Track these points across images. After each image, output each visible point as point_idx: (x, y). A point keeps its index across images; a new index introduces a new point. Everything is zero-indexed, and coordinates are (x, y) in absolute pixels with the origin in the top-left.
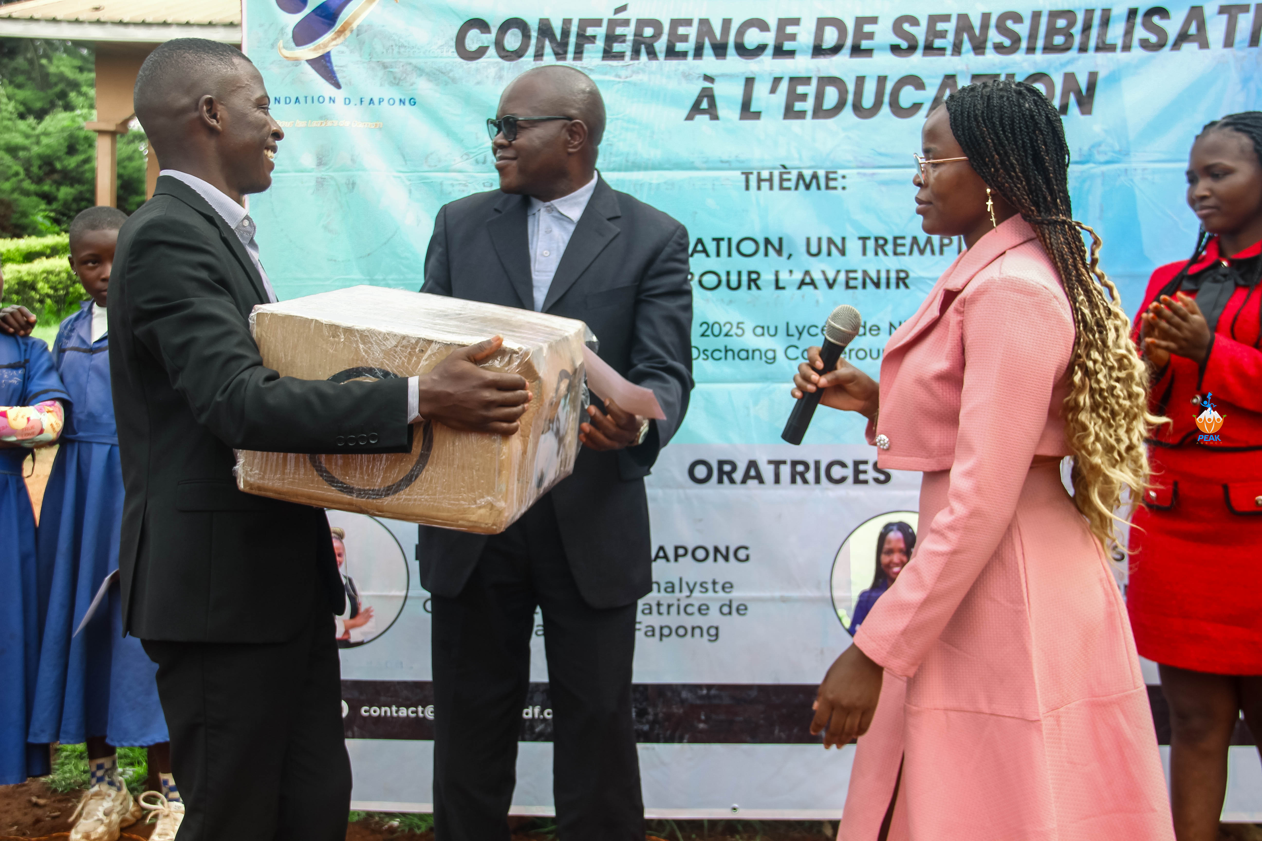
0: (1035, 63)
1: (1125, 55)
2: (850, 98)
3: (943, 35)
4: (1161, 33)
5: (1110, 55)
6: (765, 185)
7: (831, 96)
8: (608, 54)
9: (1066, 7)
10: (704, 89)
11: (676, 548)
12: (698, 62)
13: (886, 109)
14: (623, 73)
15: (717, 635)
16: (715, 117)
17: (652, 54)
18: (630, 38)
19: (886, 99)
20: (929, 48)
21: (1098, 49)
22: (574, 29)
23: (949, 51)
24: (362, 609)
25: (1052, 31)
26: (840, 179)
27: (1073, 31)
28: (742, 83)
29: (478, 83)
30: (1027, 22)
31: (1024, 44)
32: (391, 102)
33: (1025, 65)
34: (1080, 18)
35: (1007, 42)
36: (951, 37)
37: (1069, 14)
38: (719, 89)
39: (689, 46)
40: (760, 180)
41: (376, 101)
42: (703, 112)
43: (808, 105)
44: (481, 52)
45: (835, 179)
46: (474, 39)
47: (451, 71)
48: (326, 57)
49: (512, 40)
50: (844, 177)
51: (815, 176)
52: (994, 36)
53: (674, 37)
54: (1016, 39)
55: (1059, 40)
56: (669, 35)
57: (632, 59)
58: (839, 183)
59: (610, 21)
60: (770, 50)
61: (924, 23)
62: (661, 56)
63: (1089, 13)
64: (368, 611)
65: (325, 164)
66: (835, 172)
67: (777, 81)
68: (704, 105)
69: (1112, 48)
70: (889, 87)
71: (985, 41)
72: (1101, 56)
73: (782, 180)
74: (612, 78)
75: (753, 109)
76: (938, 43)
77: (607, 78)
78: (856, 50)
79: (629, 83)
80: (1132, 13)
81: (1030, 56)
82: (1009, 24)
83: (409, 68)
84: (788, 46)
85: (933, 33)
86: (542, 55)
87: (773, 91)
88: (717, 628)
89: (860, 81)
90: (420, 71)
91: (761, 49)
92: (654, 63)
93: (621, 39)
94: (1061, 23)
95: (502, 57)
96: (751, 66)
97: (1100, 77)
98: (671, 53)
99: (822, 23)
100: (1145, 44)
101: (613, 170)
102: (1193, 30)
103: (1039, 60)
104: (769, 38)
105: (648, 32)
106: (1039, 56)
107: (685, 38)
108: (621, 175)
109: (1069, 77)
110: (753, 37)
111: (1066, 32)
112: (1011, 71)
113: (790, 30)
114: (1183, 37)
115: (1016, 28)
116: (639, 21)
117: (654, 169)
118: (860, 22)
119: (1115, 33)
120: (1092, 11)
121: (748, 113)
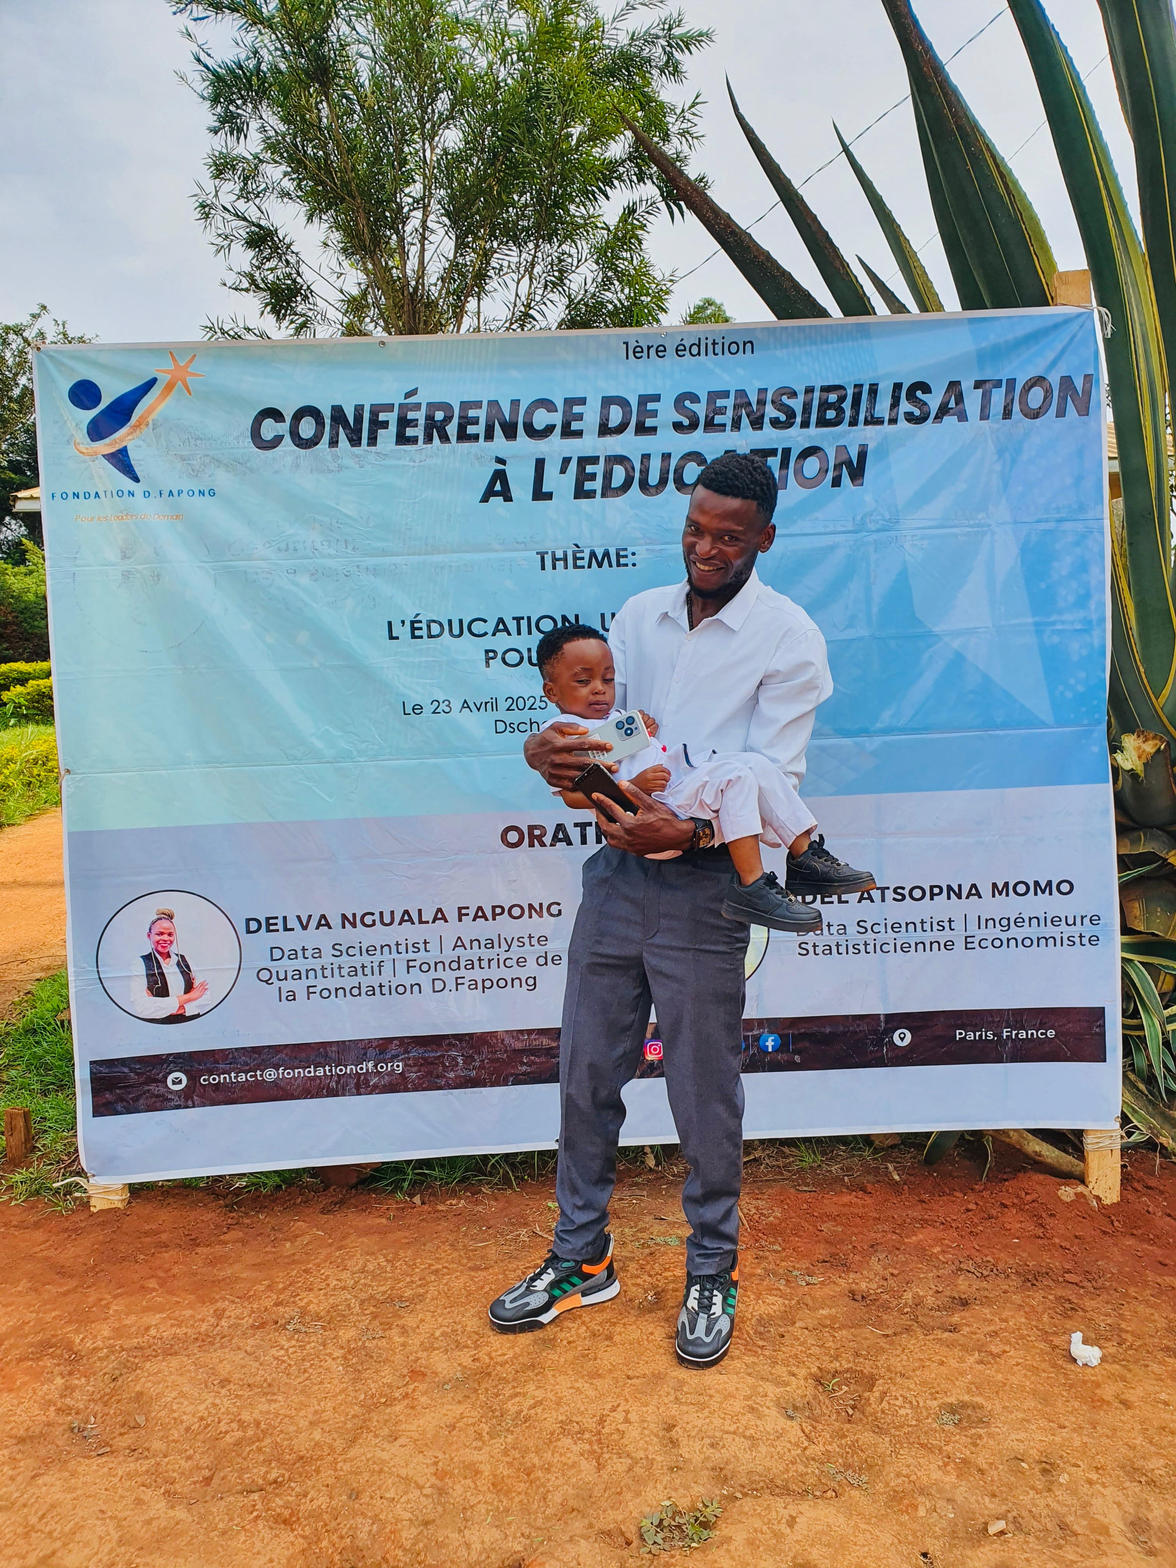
0: (809, 436)
1: (893, 427)
2: (637, 475)
3: (722, 411)
4: (923, 406)
5: (878, 428)
6: (560, 564)
7: (619, 474)
8: (402, 439)
9: (837, 383)
10: (496, 471)
11: (494, 908)
12: (489, 444)
13: (671, 485)
14: (417, 458)
15: (535, 984)
16: (508, 498)
17: (445, 438)
18: (422, 422)
19: (671, 476)
20: (710, 425)
21: (867, 423)
22: (366, 416)
23: (728, 427)
24: (196, 983)
25: (824, 405)
26: (630, 556)
27: (843, 405)
28: (533, 464)
29: (276, 472)
30: (801, 398)
31: (799, 419)
32: (191, 493)
33: (800, 439)
34: (850, 392)
35: (783, 418)
36: (730, 413)
37: (840, 389)
38: (510, 471)
39: (479, 429)
40: (554, 560)
41: (175, 493)
42: (497, 494)
43: (597, 485)
44: (277, 441)
45: (626, 556)
46: (269, 430)
47: (248, 461)
48: (124, 451)
49: (307, 428)
50: (634, 554)
51: (606, 554)
52: (771, 412)
53: (465, 422)
54: (791, 414)
55: (831, 414)
56: (460, 417)
57: (425, 443)
58: (630, 560)
59: (401, 406)
60: (558, 430)
61: (704, 399)
62: (453, 439)
63: (859, 386)
64: (202, 984)
65: (129, 558)
66: (626, 550)
67: (566, 461)
68: (498, 487)
69: (879, 422)
70: (673, 463)
71: (763, 416)
72: (870, 429)
73: (576, 559)
74: (407, 463)
75: (545, 489)
76: (718, 419)
77: (401, 462)
78: (642, 429)
79: (424, 467)
80: (898, 387)
81: (805, 431)
82: (784, 398)
83: (207, 460)
84: (575, 426)
85: (713, 409)
86: (337, 442)
87: (563, 471)
88: (535, 978)
89: (646, 457)
90: (218, 462)
91: (549, 430)
92: (447, 446)
93: (413, 423)
95: (297, 446)
96: (541, 447)
97: (870, 449)
98: (463, 436)
99: (607, 402)
100: (910, 418)
101: (414, 554)
102: (952, 404)
103: (814, 435)
104: (556, 419)
105: (439, 416)
106: (813, 430)
107: (475, 421)
108: (422, 558)
109: (842, 449)
110: (541, 418)
111: (838, 407)
112: (786, 445)
113: (576, 409)
114: (943, 411)
115: (791, 402)
116: (430, 405)
117: (453, 551)
118: (644, 400)
119: (883, 408)
120: (862, 386)
121: (540, 494)
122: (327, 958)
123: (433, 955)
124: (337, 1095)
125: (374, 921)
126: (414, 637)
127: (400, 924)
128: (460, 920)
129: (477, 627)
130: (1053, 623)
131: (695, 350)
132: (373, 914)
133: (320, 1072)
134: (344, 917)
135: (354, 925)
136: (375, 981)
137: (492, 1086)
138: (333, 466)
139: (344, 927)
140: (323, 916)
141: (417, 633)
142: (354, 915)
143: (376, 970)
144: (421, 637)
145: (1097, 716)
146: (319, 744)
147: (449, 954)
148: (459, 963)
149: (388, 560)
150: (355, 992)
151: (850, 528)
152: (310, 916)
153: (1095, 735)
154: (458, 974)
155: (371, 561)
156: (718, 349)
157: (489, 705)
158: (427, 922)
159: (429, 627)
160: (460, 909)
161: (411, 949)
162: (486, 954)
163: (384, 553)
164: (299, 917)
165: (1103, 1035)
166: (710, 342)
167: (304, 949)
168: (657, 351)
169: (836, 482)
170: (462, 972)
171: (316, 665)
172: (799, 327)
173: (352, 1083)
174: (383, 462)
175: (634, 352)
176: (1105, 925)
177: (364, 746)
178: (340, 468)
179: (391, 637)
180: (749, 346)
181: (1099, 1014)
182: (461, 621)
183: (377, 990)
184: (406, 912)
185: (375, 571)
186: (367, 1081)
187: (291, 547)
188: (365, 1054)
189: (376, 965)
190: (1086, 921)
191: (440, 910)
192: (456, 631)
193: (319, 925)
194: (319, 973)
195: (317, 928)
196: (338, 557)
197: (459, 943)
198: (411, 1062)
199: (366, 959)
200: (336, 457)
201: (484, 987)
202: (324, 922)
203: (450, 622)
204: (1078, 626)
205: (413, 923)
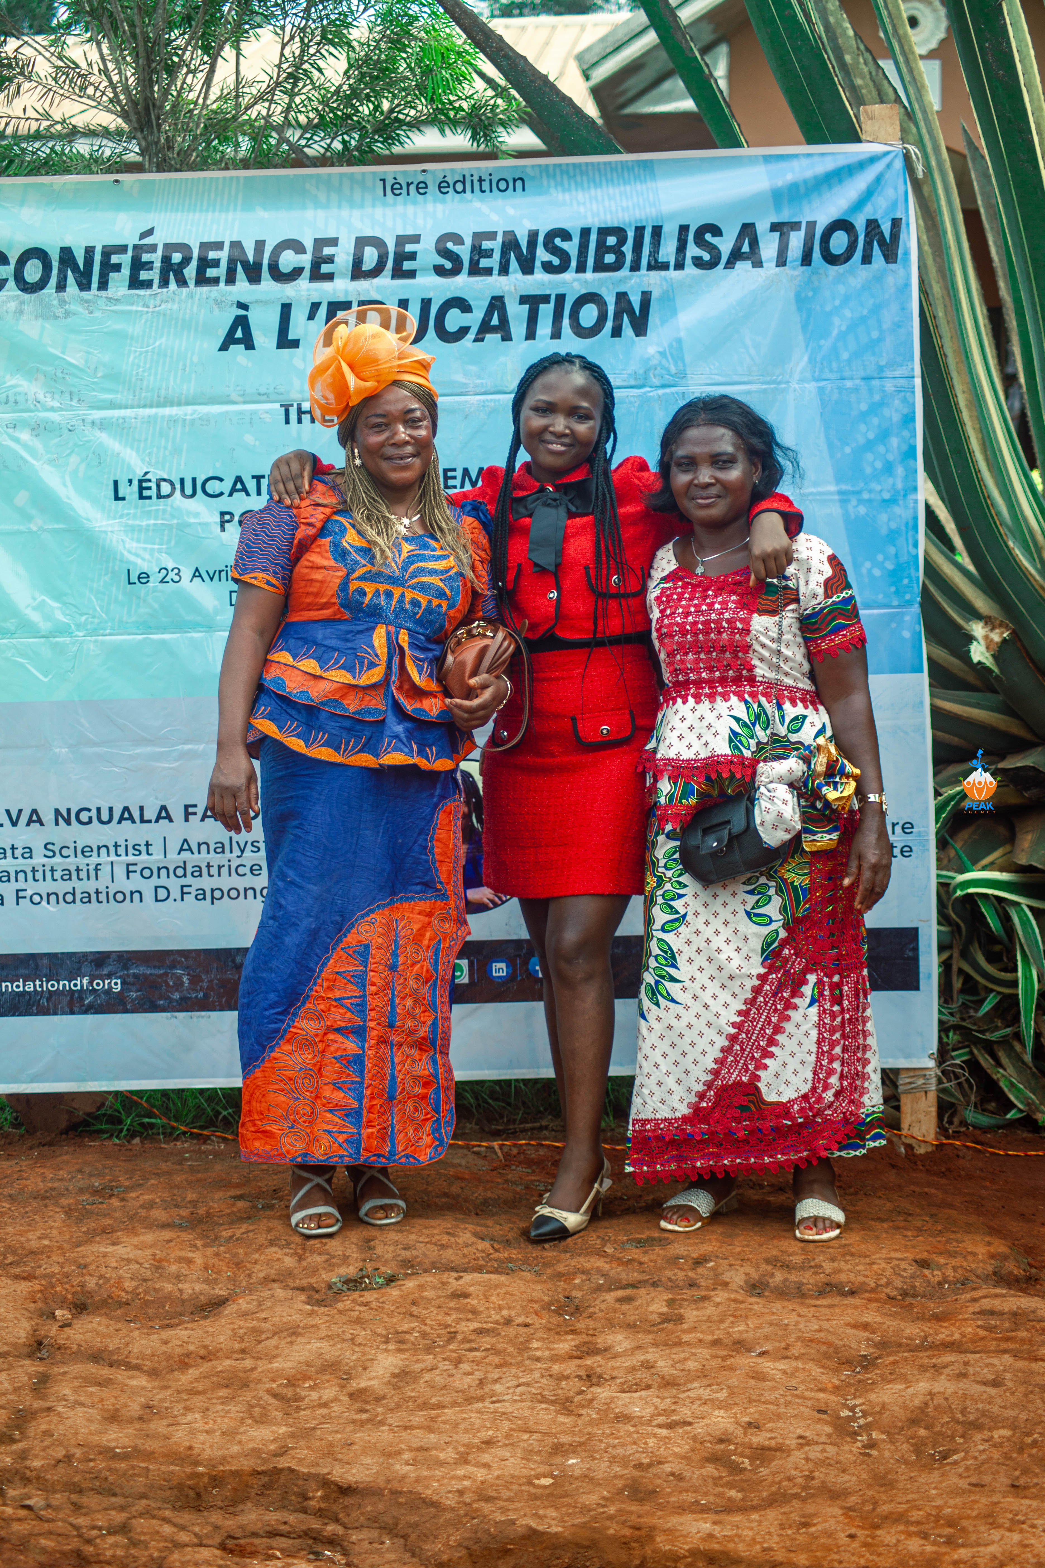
0: (586, 282)
1: (678, 272)
3: (489, 254)
4: (713, 250)
5: (663, 273)
6: (306, 418)
8: (135, 283)
9: (616, 224)
10: (237, 317)
12: (230, 288)
13: (431, 332)
14: (152, 303)
16: (250, 347)
17: (182, 282)
18: (158, 264)
19: (432, 324)
20: (475, 270)
21: (650, 268)
22: (98, 258)
23: (496, 271)
25: (603, 249)
27: (624, 249)
28: (278, 309)
30: (576, 240)
31: (574, 264)
33: (576, 285)
34: (631, 235)
35: (556, 261)
36: (497, 255)
37: (619, 232)
38: (253, 316)
39: (221, 272)
40: (300, 412)
42: (238, 342)
49: (33, 271)
52: (542, 255)
53: (205, 263)
54: (565, 257)
55: (610, 258)
56: (199, 259)
57: (160, 287)
59: (135, 247)
60: (307, 273)
61: (468, 242)
62: (192, 283)
63: (640, 230)
67: (315, 306)
68: (239, 334)
69: (665, 267)
70: (434, 309)
71: (533, 260)
72: (653, 273)
74: (140, 308)
75: (291, 336)
76: (484, 263)
77: (134, 308)
78: (399, 273)
79: (159, 313)
80: (684, 229)
81: (581, 275)
82: (558, 241)
84: (325, 268)
85: (478, 252)
86: (65, 286)
87: (311, 317)
91: (296, 273)
92: (184, 290)
93: (149, 266)
94: (611, 241)
95: (22, 290)
96: (287, 291)
97: (654, 296)
98: (202, 280)
99: (361, 242)
100: (698, 262)
101: (144, 406)
102: (746, 248)
103: (590, 280)
104: (305, 260)
105: (177, 257)
106: (589, 275)
107: (216, 263)
108: (153, 411)
109: (622, 297)
110: (288, 260)
111: (617, 250)
112: (561, 291)
113: (327, 251)
114: (736, 255)
115: (565, 245)
116: (166, 246)
117: (188, 403)
118: (402, 240)
119: (668, 251)
120: (643, 228)
121: (285, 341)
122: (38, 860)
123: (157, 857)
124: (47, 1013)
125: (90, 818)
126: (141, 497)
127: (119, 822)
128: (187, 820)
129: (212, 487)
130: (859, 492)
131: (459, 187)
132: (89, 810)
133: (30, 987)
134: (57, 812)
135: (68, 822)
136: (91, 886)
137: (222, 1010)
138: (60, 312)
139: (57, 824)
140: (34, 811)
141: (146, 493)
142: (69, 810)
143: (92, 874)
144: (150, 498)
145: (908, 597)
146: (35, 617)
147: (174, 858)
148: (185, 869)
149: (116, 413)
150: (69, 898)
151: (633, 383)
152: (20, 811)
153: (907, 618)
154: (184, 881)
155: (97, 415)
156: (486, 185)
157: (223, 574)
158: (150, 821)
159: (158, 486)
160: (187, 807)
161: (131, 851)
162: (216, 859)
163: (112, 405)
164: (8, 812)
165: (915, 960)
166: (476, 178)
167: (13, 848)
168: (418, 188)
169: (617, 332)
170: (189, 880)
171: (35, 529)
172: (574, 165)
173: (65, 1000)
174: (114, 308)
175: (392, 189)
176: (919, 834)
177: (83, 619)
178: (68, 314)
179: (117, 498)
180: (519, 184)
181: (910, 935)
182: (194, 480)
183: (93, 897)
184: (126, 809)
185: (102, 425)
186: (81, 999)
187: (12, 399)
188: (79, 969)
189: (92, 868)
190: (898, 829)
191: (164, 808)
192: (189, 491)
193: (30, 822)
194: (30, 875)
195: (28, 825)
196: (61, 409)
197: (185, 846)
198: (131, 980)
199: (81, 861)
200: (62, 302)
201: (213, 897)
202: (35, 818)
203: (182, 481)
204: (886, 496)
205: (134, 822)
